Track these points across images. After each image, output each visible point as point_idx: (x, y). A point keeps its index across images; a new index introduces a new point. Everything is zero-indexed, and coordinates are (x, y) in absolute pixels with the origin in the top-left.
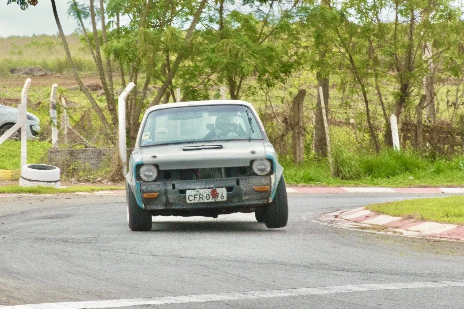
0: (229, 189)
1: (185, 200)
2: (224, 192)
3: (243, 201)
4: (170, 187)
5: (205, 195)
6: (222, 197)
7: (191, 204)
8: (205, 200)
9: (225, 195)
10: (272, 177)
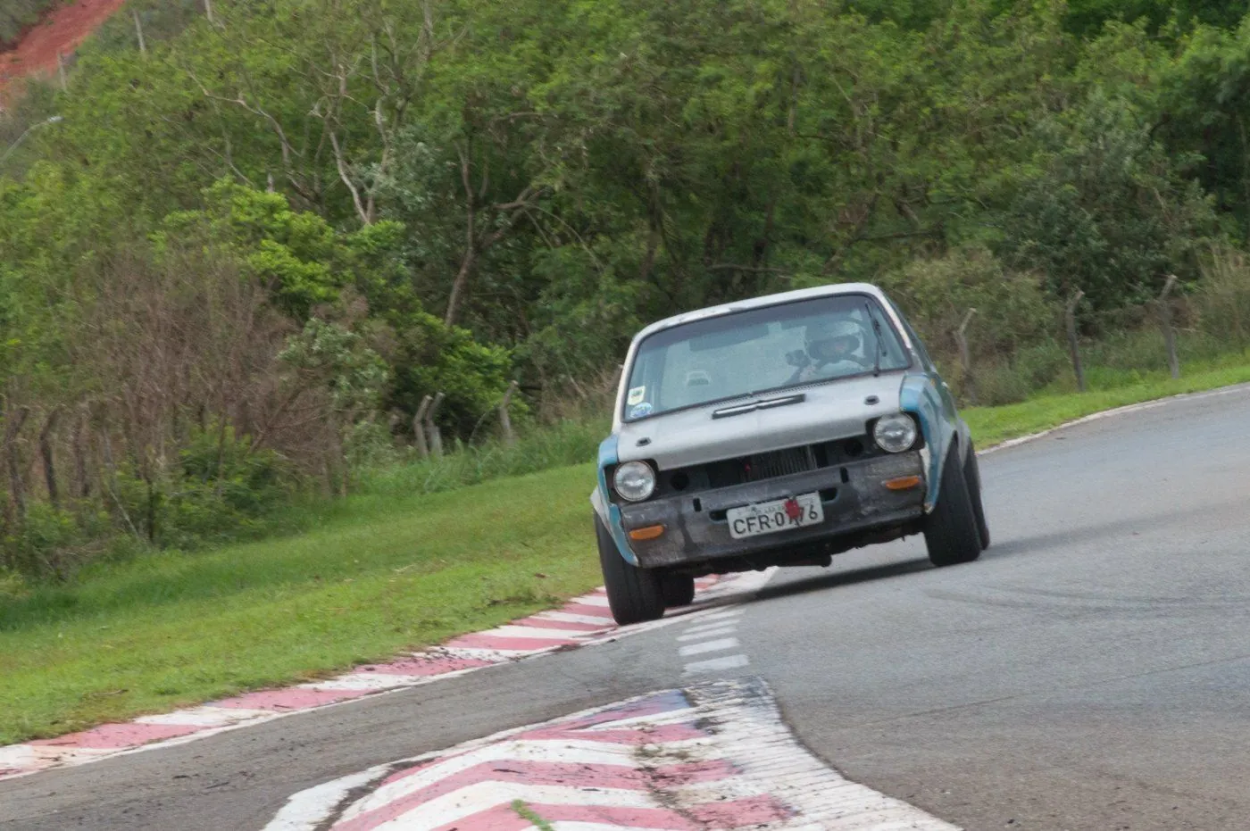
0: (827, 494)
1: (728, 532)
2: (814, 504)
3: (863, 517)
4: (688, 509)
5: (771, 516)
6: (813, 515)
7: (745, 540)
8: (775, 528)
9: (818, 509)
10: (925, 452)
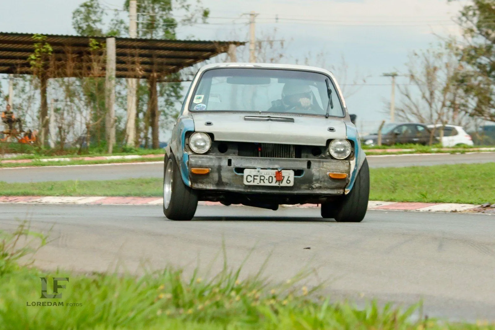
0: (298, 172)
1: (242, 181)
2: (290, 176)
3: (313, 188)
4: (224, 163)
5: (267, 177)
6: (288, 182)
7: (250, 187)
8: (267, 184)
9: (292, 179)
10: (353, 163)
